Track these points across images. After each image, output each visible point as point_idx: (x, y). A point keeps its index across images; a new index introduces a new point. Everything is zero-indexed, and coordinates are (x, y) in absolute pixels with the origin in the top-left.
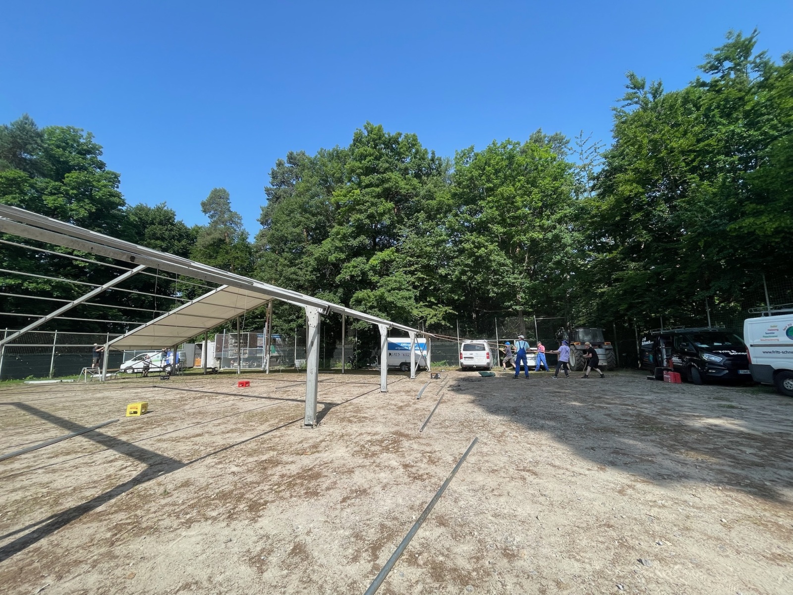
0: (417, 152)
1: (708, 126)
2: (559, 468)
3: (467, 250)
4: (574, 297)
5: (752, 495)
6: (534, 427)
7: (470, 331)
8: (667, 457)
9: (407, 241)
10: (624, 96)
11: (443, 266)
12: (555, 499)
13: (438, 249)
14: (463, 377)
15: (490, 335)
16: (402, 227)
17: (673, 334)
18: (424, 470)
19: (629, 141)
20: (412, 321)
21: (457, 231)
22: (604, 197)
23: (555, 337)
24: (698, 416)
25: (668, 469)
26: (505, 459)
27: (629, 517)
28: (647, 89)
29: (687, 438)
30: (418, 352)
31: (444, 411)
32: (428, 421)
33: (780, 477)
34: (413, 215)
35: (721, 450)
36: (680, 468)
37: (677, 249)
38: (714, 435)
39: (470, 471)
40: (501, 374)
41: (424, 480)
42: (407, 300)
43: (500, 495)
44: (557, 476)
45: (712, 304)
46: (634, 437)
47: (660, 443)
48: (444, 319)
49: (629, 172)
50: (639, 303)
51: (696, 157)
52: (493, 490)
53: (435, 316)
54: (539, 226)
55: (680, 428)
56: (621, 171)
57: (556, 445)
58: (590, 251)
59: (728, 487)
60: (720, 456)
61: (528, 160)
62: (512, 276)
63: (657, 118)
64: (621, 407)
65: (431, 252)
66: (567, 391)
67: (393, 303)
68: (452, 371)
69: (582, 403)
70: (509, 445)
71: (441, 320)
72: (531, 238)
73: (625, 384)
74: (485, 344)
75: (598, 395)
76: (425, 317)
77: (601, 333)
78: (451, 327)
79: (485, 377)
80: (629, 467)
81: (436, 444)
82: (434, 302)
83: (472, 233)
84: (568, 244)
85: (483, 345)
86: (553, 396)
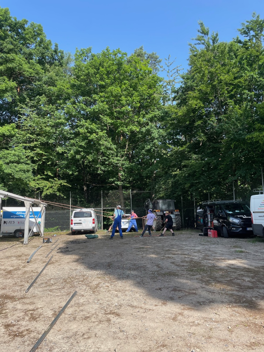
0: (42, 41)
1: (240, 70)
2: (136, 307)
3: (82, 134)
4: (158, 176)
5: (246, 308)
6: (122, 277)
7: (80, 201)
8: (204, 289)
9: (28, 119)
10: (197, 37)
11: (61, 145)
12: (130, 332)
13: (56, 130)
14: (72, 240)
15: (97, 204)
16: (24, 106)
17: (214, 204)
18: (25, 326)
19: (197, 70)
20: (29, 191)
21: (74, 116)
22: (180, 107)
23: (144, 206)
24: (224, 259)
25: (204, 298)
26: (96, 306)
27: (177, 337)
28: (210, 36)
29: (216, 275)
30: (33, 220)
31: (52, 271)
32: (34, 282)
33: (260, 294)
34: (35, 97)
35: (234, 281)
36: (211, 296)
37: (220, 148)
38: (231, 271)
39: (66, 321)
40: (103, 236)
41: (24, 336)
42: (25, 172)
43: (89, 338)
44: (134, 314)
45: (236, 186)
46: (186, 277)
47: (201, 280)
48: (59, 190)
49: (196, 91)
50: (196, 183)
51: (233, 88)
52: (84, 334)
53: (51, 188)
54: (137, 121)
55: (214, 268)
56: (192, 90)
57: (136, 289)
58: (169, 144)
59: (234, 305)
60: (233, 285)
61: (132, 69)
62: (116, 158)
63: (214, 57)
64: (181, 256)
65: (50, 132)
66: (148, 247)
67: (10, 174)
68: (63, 236)
69: (157, 255)
70: (101, 294)
71: (56, 192)
72: (131, 130)
73: (186, 239)
74: (92, 212)
75: (168, 248)
76: (41, 188)
77: (173, 203)
78: (65, 197)
79: (90, 239)
80: (181, 300)
81: (39, 301)
82: (50, 175)
83: (87, 120)
84: (155, 138)
85: (91, 212)
86: (139, 251)
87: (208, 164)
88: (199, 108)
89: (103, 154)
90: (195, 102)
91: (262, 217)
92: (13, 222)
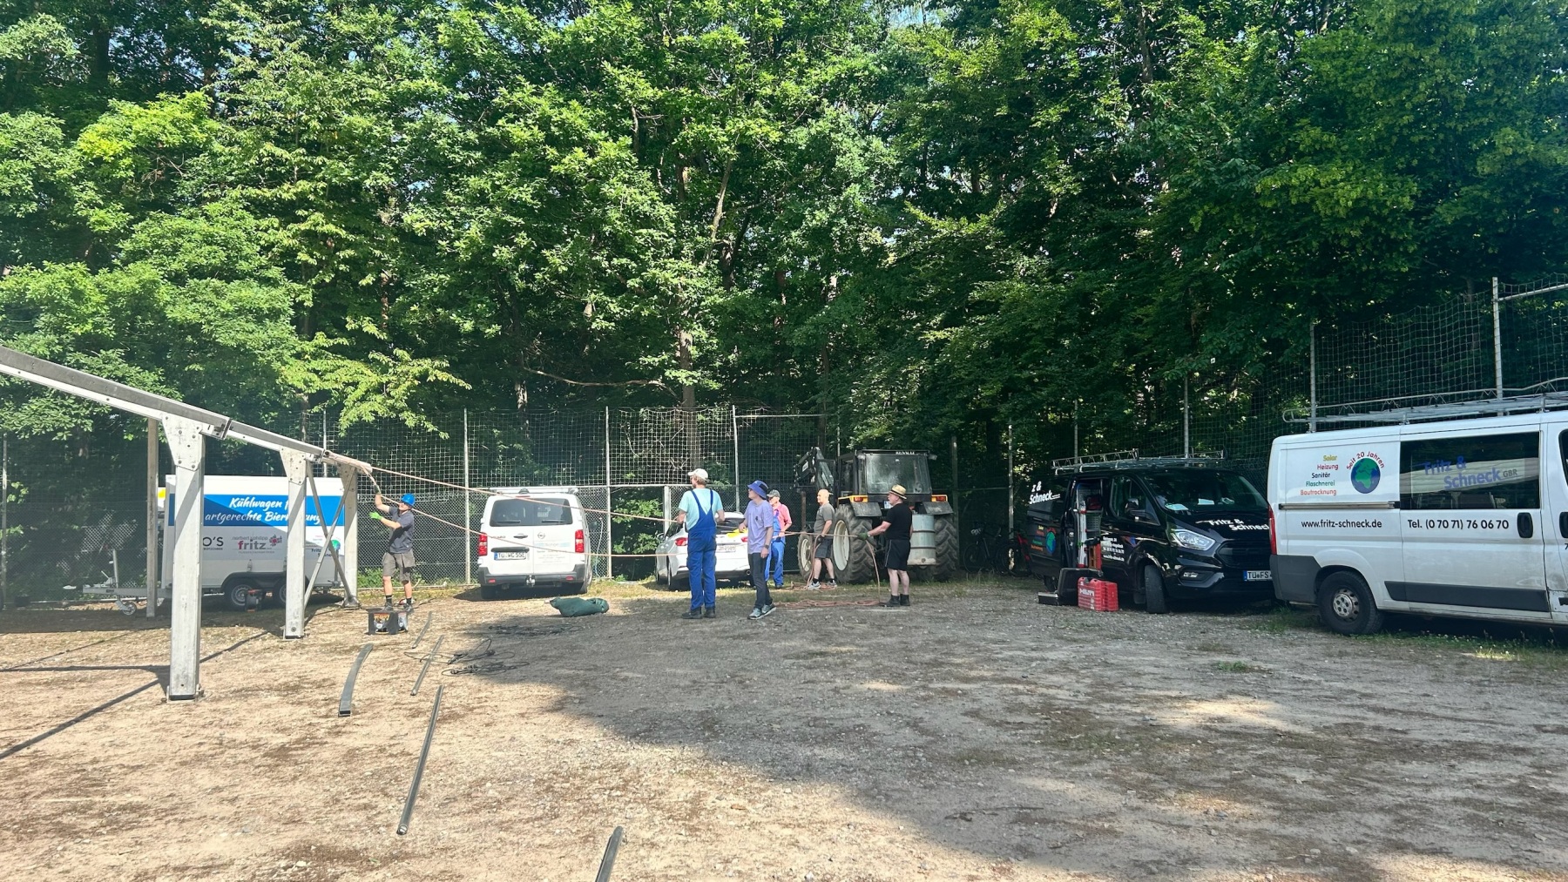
3: (518, 149)
6: (786, 772)
7: (510, 453)
8: (1141, 814)
13: (399, 129)
14: (492, 620)
15: (585, 471)
17: (1111, 474)
22: (966, 35)
24: (1178, 698)
25: (1151, 846)
29: (1171, 759)
30: (316, 535)
31: (466, 749)
32: (414, 792)
33: (1369, 832)
35: (1248, 782)
36: (1177, 842)
38: (1225, 745)
40: (625, 605)
42: (259, 321)
46: (1054, 770)
47: (1116, 780)
48: (412, 404)
53: (379, 391)
54: (771, 98)
55: (1149, 735)
57: (864, 818)
60: (1249, 797)
62: (672, 263)
64: (999, 686)
65: (370, 138)
66: (844, 649)
67: (194, 329)
68: (442, 603)
69: (894, 683)
70: (726, 838)
71: (402, 410)
72: (743, 136)
73: (990, 618)
74: (574, 502)
75: (932, 656)
76: (335, 394)
77: (925, 466)
78: (443, 435)
79: (576, 615)
80: (1066, 856)
81: (476, 869)
82: (373, 336)
83: (543, 83)
84: (853, 175)
85: (566, 502)
86: (810, 668)
87: (1084, 298)
88: (1056, 44)
89: (619, 245)
90: (1039, 21)
91: (1316, 525)
92: (215, 543)
